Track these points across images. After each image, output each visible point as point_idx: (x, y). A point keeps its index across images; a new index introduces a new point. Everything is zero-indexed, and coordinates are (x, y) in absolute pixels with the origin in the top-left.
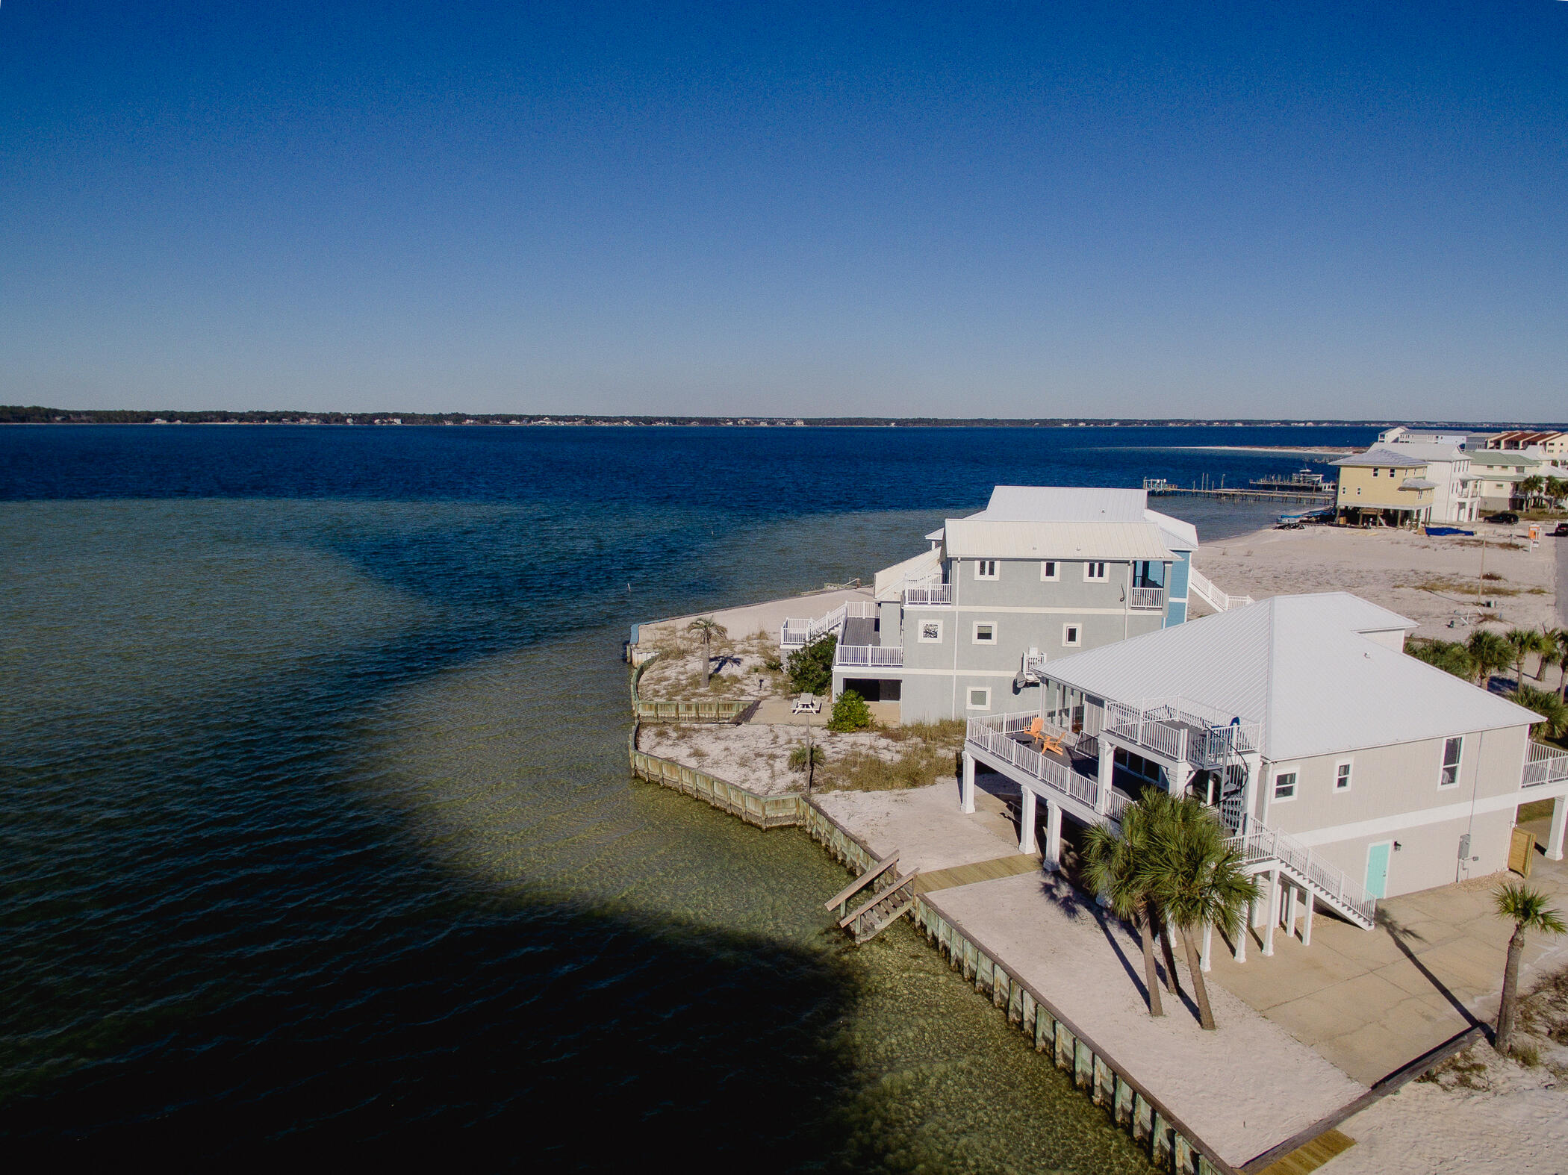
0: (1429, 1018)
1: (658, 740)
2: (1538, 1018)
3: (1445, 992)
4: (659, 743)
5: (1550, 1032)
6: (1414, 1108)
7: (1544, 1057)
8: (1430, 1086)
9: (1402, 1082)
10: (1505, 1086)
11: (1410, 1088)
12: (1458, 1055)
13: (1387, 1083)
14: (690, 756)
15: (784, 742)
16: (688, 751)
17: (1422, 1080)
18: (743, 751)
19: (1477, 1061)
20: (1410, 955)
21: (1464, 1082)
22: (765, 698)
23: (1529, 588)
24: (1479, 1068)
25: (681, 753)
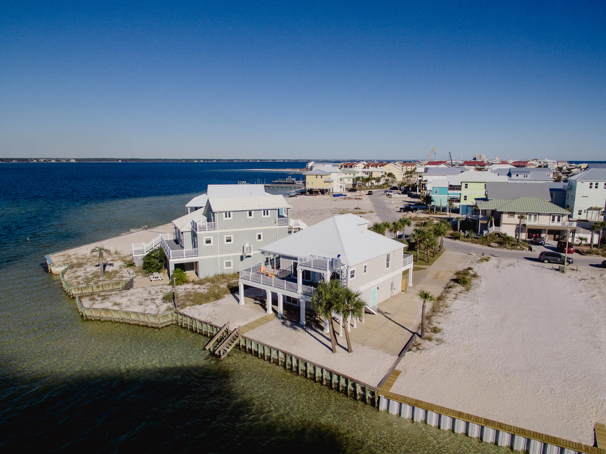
0: (402, 335)
1: (92, 302)
2: (427, 328)
3: (403, 327)
4: (94, 303)
5: (432, 331)
6: (410, 359)
7: (433, 337)
8: (411, 352)
9: (405, 353)
10: (428, 347)
11: (407, 354)
12: (414, 342)
13: (402, 354)
14: (113, 305)
15: (154, 293)
16: (111, 304)
17: (408, 351)
18: (138, 299)
19: (419, 343)
20: (390, 319)
21: (418, 349)
22: (135, 277)
23: (369, 211)
24: (419, 344)
25: (108, 305)
